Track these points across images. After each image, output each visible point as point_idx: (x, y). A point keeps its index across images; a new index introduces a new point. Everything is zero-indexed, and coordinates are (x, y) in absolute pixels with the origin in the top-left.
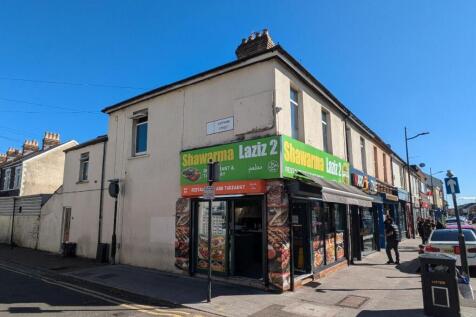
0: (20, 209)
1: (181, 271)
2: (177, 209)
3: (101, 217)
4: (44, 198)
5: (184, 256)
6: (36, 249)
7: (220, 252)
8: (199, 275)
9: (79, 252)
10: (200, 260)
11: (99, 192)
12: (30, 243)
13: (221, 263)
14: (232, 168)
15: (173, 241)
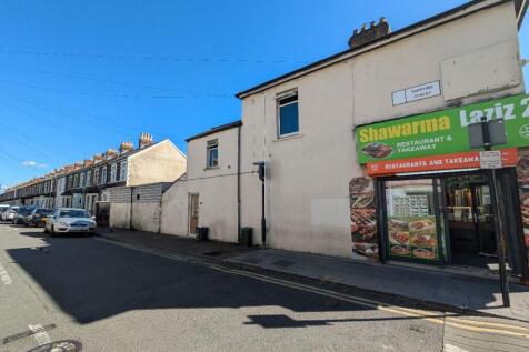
0: (138, 197)
1: (363, 258)
2: (351, 190)
3: (239, 201)
4: (166, 186)
5: (367, 241)
6: (159, 233)
7: (428, 237)
8: (392, 262)
9: (212, 236)
10: (392, 245)
11: (236, 177)
12: (152, 227)
13: (430, 250)
14: (449, 138)
15: (347, 225)
